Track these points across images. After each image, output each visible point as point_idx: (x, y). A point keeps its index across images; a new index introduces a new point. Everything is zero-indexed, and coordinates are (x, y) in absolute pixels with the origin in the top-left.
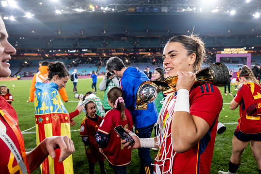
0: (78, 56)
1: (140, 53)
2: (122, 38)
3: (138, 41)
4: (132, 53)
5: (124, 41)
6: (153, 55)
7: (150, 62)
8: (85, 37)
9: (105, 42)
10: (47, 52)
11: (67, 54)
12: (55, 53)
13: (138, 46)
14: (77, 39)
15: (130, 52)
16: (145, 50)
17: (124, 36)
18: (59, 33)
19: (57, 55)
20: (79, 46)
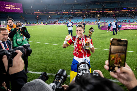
0: (73, 13)
1: (106, 11)
2: (96, 3)
3: (105, 5)
4: (101, 11)
5: (97, 4)
6: (113, 12)
7: (112, 16)
8: (77, 3)
9: (87, 5)
10: (59, 11)
11: (68, 13)
12: (62, 12)
13: (105, 7)
14: (73, 5)
15: (100, 11)
16: (109, 9)
17: (97, 2)
18: (65, 2)
19: (63, 13)
20: (74, 8)
